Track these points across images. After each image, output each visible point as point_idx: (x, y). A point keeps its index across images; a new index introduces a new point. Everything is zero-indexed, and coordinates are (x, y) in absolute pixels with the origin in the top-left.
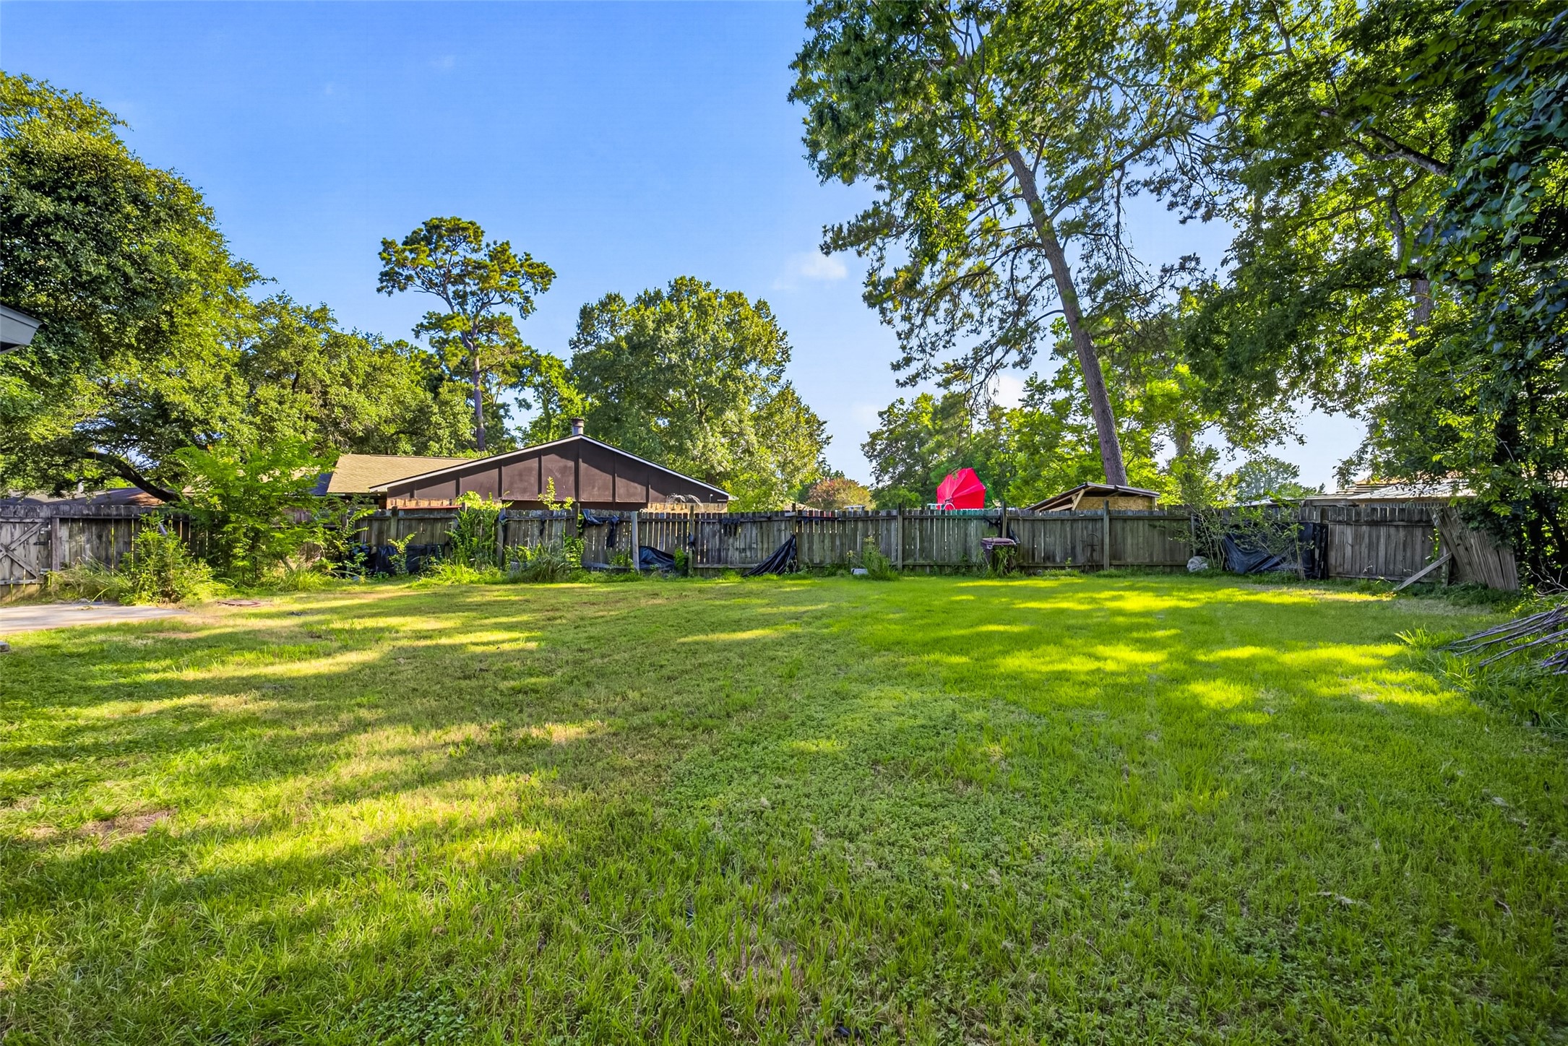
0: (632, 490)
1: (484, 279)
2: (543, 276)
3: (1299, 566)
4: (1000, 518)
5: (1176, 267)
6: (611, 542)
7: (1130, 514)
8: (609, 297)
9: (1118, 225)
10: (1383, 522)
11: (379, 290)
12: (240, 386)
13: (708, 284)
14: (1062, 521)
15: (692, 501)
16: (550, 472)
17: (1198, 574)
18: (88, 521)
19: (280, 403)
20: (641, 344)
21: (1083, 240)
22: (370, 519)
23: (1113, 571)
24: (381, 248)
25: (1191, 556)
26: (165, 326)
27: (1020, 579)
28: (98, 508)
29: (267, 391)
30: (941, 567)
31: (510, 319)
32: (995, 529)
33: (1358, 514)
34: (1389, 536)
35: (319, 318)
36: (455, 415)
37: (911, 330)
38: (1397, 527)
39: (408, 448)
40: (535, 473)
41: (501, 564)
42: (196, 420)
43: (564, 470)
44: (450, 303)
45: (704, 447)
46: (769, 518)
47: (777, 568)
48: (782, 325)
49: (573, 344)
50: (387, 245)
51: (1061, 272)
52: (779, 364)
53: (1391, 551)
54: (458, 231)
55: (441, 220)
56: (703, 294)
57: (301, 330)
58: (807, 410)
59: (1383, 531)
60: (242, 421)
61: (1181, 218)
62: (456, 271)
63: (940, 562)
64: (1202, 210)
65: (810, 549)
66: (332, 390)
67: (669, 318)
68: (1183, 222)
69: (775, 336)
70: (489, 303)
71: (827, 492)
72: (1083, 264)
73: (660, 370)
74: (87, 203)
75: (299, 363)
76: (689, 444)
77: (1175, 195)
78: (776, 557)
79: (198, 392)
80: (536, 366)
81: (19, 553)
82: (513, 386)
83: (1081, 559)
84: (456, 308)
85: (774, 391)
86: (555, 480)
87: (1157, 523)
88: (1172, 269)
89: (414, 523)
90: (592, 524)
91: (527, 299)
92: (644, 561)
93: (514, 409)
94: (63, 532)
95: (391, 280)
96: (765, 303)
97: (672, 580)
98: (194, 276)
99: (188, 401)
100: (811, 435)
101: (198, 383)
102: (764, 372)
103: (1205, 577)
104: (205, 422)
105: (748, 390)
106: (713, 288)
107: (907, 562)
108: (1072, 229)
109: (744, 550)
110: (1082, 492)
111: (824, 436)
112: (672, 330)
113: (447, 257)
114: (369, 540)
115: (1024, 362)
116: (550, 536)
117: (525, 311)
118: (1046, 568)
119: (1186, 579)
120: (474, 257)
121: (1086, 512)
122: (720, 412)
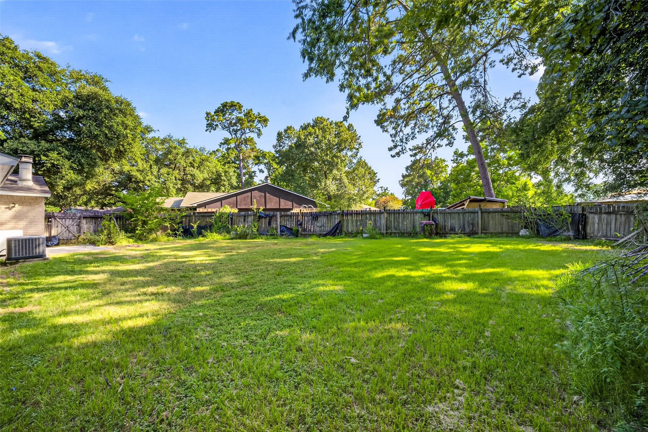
0: (287, 203)
1: (242, 124)
2: (264, 121)
3: (571, 233)
4: (429, 212)
5: (512, 97)
6: (270, 224)
7: (491, 210)
8: (288, 127)
9: (485, 81)
10: (614, 212)
11: (206, 131)
12: (155, 169)
13: (328, 119)
14: (459, 213)
15: (310, 207)
16: (255, 198)
17: (523, 237)
18: (91, 218)
19: (168, 175)
20: (300, 145)
21: (471, 89)
22: (186, 216)
23: (483, 235)
24: (206, 116)
25: (522, 229)
26: (122, 149)
27: (437, 239)
28: (95, 213)
29: (164, 170)
30: (403, 233)
31: (252, 139)
32: (427, 217)
33: (601, 209)
34: (616, 219)
35: (182, 143)
36: (231, 176)
37: (396, 133)
38: (621, 214)
39: (213, 189)
40: (250, 198)
41: (228, 232)
42: (141, 181)
43: (260, 197)
44: (231, 134)
45: (325, 185)
46: (331, 214)
47: (332, 234)
48: (358, 133)
49: (274, 147)
50: (208, 114)
51: (461, 104)
52: (357, 149)
53: (618, 226)
54: (234, 106)
55: (226, 103)
56: (325, 123)
57: (175, 148)
58: (370, 168)
59: (613, 216)
60: (155, 182)
61: (519, 74)
62: (234, 121)
63: (403, 231)
64: (530, 70)
65: (347, 226)
66: (187, 169)
67: (310, 134)
68: (520, 76)
69: (355, 138)
70: (245, 133)
71: (384, 202)
72: (472, 99)
73: (307, 155)
74: (92, 110)
75: (175, 160)
76: (319, 184)
77: (515, 65)
78: (333, 229)
79: (141, 171)
80: (264, 156)
81: (71, 228)
82: (256, 164)
83: (467, 230)
84: (234, 136)
85: (355, 161)
86: (256, 200)
87: (504, 214)
88: (510, 99)
89: (201, 217)
90: (263, 217)
91: (259, 130)
92: (281, 231)
93: (258, 173)
94: (84, 221)
95: (211, 126)
96: (351, 125)
97: (291, 238)
98: (128, 131)
99: (138, 175)
100: (371, 179)
101: (141, 169)
102: (350, 153)
103: (526, 238)
104: (143, 182)
105: (342, 161)
106: (330, 120)
107: (388, 232)
108: (466, 85)
109: (321, 227)
110: (468, 201)
111: (377, 179)
112: (311, 139)
113: (230, 116)
114: (186, 224)
115: (450, 144)
116: (247, 222)
117: (259, 135)
118: (451, 234)
119: (518, 239)
120: (239, 115)
121: (471, 209)
122: (331, 171)
